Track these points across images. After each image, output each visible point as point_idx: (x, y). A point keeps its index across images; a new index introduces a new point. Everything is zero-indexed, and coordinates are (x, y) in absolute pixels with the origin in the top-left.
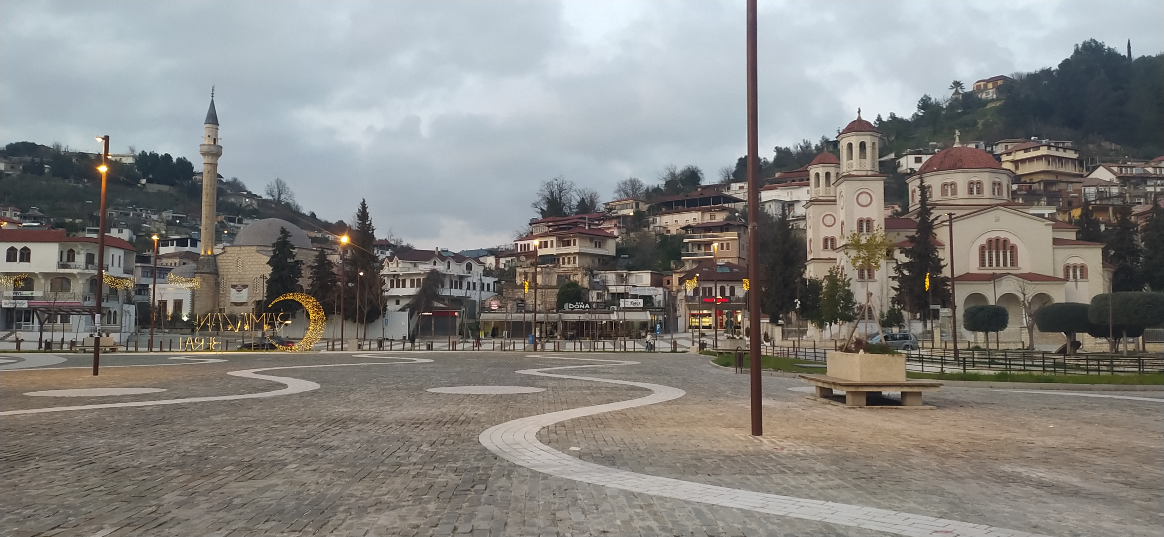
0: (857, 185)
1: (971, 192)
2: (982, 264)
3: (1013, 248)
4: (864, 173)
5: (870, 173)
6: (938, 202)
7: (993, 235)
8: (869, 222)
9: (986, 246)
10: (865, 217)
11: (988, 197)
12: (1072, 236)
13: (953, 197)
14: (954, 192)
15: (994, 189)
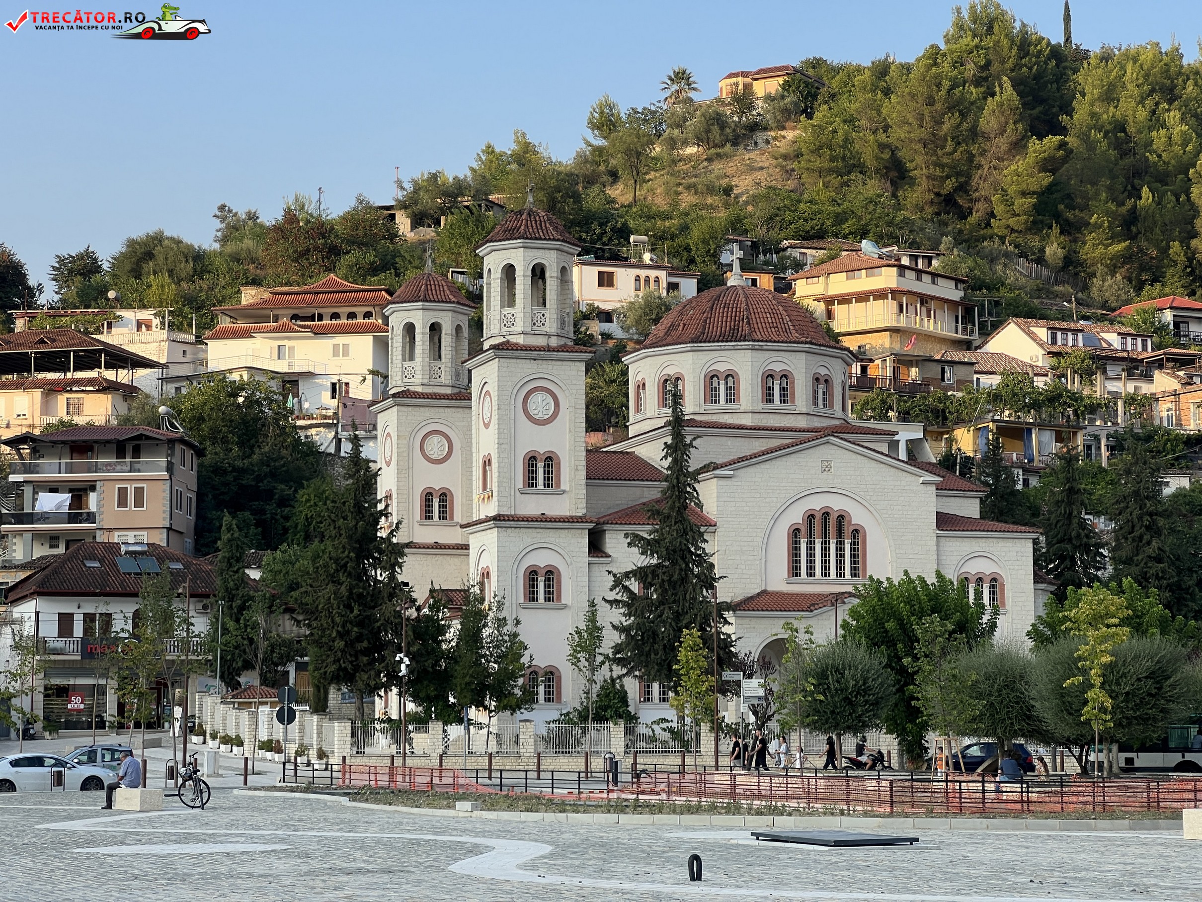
0: (525, 368)
1: (768, 396)
2: (795, 571)
3: (857, 533)
4: (541, 341)
5: (554, 342)
6: (697, 418)
7: (817, 504)
8: (550, 461)
9: (803, 530)
10: (542, 449)
11: (804, 410)
12: (970, 508)
13: (729, 405)
14: (732, 396)
15: (815, 392)
